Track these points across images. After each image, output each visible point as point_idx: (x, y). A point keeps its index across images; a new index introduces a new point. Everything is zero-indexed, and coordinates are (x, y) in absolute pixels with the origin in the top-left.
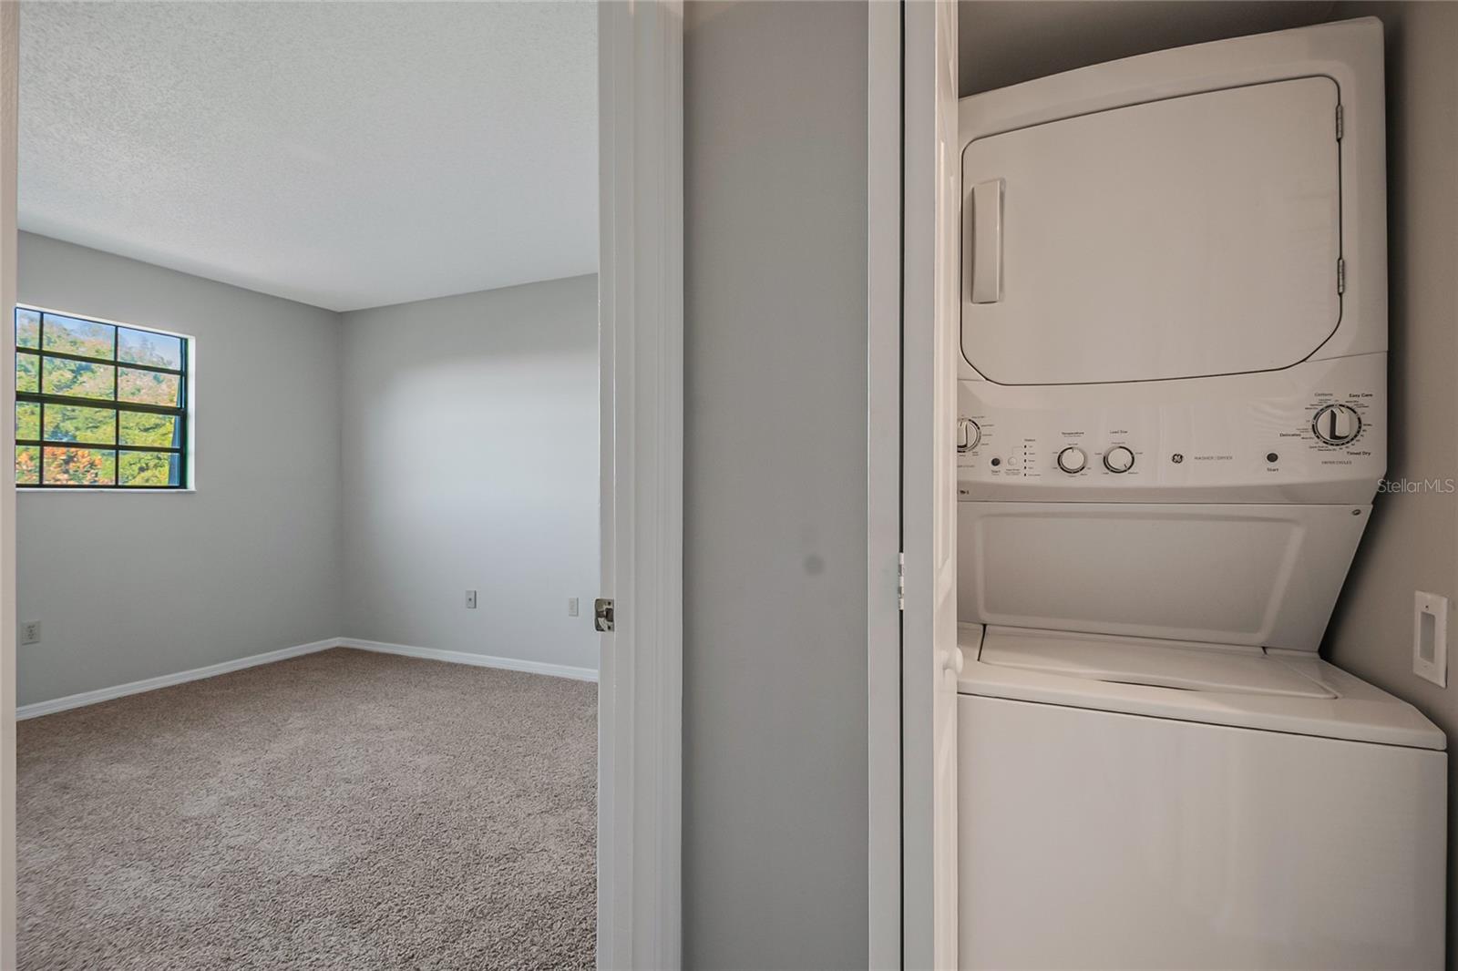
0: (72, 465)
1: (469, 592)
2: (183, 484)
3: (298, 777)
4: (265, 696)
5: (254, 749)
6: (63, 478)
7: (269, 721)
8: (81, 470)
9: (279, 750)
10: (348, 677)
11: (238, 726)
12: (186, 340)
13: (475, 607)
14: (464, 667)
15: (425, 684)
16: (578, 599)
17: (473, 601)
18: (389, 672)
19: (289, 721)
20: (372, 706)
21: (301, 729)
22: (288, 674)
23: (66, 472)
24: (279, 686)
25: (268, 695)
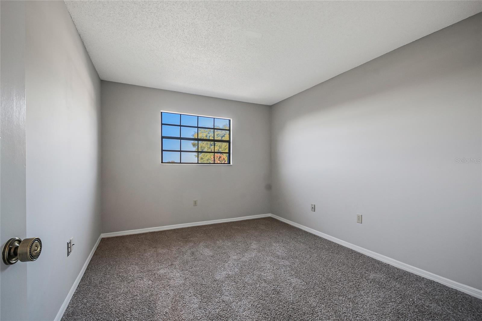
0: (220, 159)
1: (312, 205)
2: (229, 163)
3: (250, 272)
4: (247, 232)
5: (240, 254)
6: (219, 162)
7: (246, 243)
8: (222, 160)
9: (247, 257)
10: (271, 230)
11: (238, 242)
12: (230, 120)
13: (315, 211)
14: (311, 234)
15: (296, 240)
16: (362, 215)
17: (314, 208)
18: (284, 230)
19: (252, 245)
20: (277, 245)
21: (254, 249)
22: (255, 225)
23: (219, 160)
24: (252, 229)
25: (248, 232)
